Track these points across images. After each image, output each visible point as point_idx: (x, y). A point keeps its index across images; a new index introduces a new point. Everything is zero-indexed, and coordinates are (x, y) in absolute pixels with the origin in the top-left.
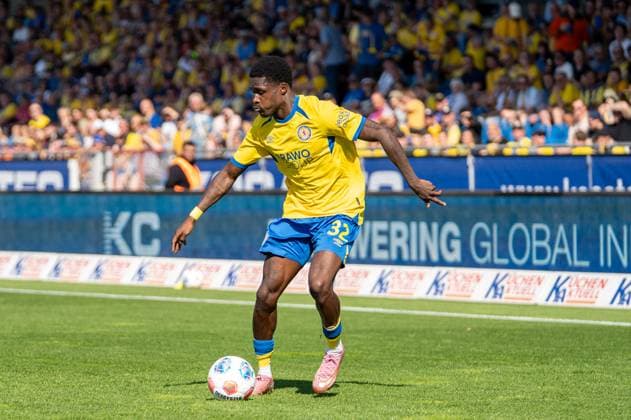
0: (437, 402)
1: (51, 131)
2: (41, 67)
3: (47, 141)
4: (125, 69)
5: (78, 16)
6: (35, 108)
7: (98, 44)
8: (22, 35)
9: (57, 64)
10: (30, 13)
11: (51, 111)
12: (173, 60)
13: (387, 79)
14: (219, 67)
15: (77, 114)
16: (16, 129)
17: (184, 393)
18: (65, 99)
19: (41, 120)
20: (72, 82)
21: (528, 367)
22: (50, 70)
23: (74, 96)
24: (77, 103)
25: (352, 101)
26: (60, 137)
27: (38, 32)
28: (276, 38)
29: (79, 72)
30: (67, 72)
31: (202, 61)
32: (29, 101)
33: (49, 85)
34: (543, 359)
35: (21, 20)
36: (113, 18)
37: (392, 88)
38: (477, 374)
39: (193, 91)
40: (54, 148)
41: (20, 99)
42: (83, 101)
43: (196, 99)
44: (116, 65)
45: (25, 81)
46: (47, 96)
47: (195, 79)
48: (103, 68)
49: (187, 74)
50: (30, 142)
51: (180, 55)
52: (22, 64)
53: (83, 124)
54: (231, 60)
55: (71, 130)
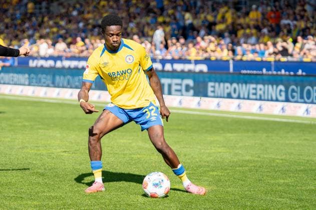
0: (218, 145)
1: (84, 48)
2: (81, 25)
3: (82, 51)
5: (95, 7)
6: (79, 39)
8: (75, 13)
9: (87, 24)
10: (78, 6)
11: (83, 40)
12: (127, 23)
13: (202, 32)
14: (144, 26)
15: (93, 41)
16: (72, 46)
17: (129, 140)
18: (89, 36)
19: (80, 43)
20: (92, 30)
21: (250, 134)
22: (84, 26)
23: (92, 35)
24: (93, 38)
25: (190, 40)
26: (87, 49)
27: (81, 13)
28: (164, 17)
29: (94, 27)
30: (90, 27)
31: (138, 24)
32: (76, 36)
33: (84, 31)
34: (255, 131)
35: (74, 8)
36: (107, 8)
37: (205, 35)
38: (231, 136)
39: (134, 34)
40: (85, 54)
41: (74, 36)
42: (95, 36)
43: (136, 37)
45: (75, 29)
46: (83, 35)
47: (135, 30)
49: (132, 29)
50: (77, 51)
51: (130, 21)
52: (75, 23)
53: (95, 45)
54: (148, 24)
55: (91, 46)
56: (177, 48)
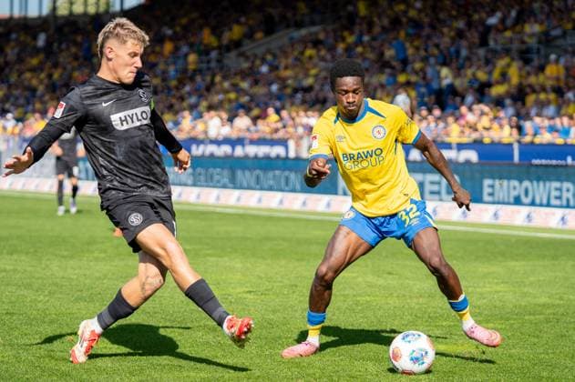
0: (496, 281)
1: (280, 125)
2: (274, 88)
3: (276, 130)
4: (321, 90)
5: (297, 59)
6: (271, 111)
7: (307, 75)
8: (264, 69)
9: (283, 87)
10: (269, 58)
11: (278, 112)
13: (470, 99)
14: (375, 90)
15: (294, 114)
16: (260, 122)
17: (353, 272)
18: (288, 105)
19: (273, 117)
20: (292, 96)
21: (546, 262)
22: (280, 89)
23: (292, 104)
24: (294, 108)
25: (449, 110)
26: (284, 127)
27: (274, 68)
28: (408, 74)
29: (296, 91)
30: (289, 91)
32: (267, 106)
33: (279, 98)
34: (555, 258)
35: (264, 61)
36: (315, 60)
37: (473, 104)
38: (518, 265)
40: (281, 134)
41: (262, 105)
42: (297, 106)
44: (317, 87)
45: (265, 95)
46: (278, 104)
48: (308, 89)
50: (267, 129)
52: (264, 85)
53: (298, 120)
54: (382, 86)
55: (291, 122)
56: (429, 124)
